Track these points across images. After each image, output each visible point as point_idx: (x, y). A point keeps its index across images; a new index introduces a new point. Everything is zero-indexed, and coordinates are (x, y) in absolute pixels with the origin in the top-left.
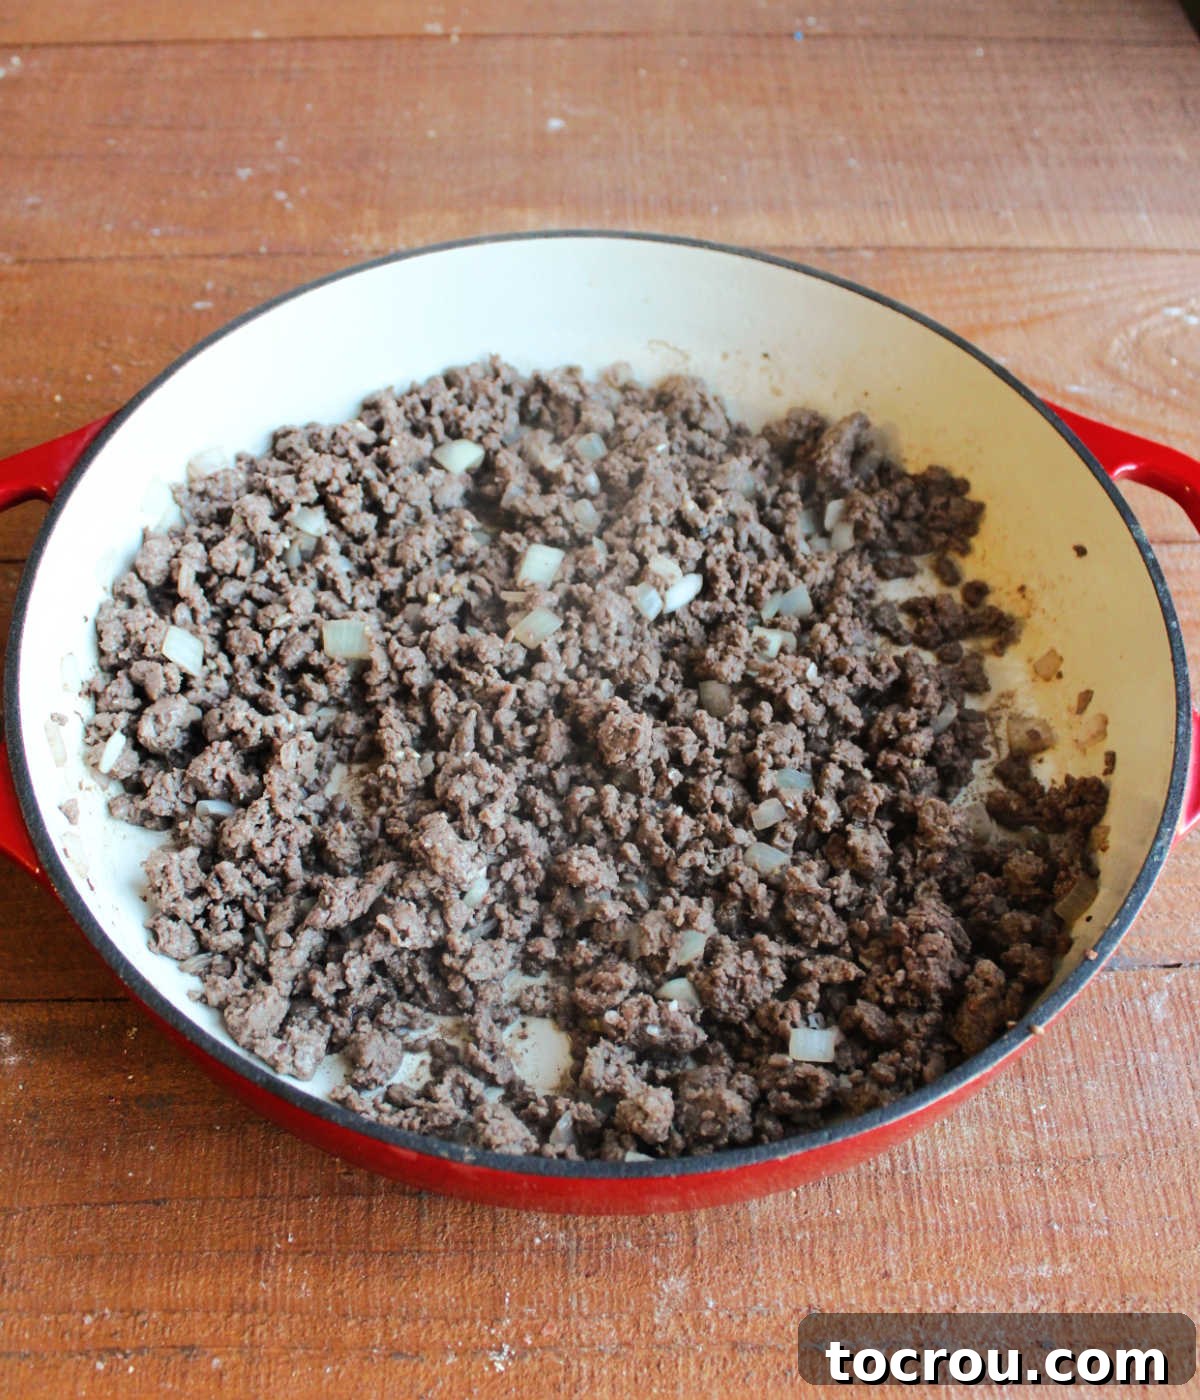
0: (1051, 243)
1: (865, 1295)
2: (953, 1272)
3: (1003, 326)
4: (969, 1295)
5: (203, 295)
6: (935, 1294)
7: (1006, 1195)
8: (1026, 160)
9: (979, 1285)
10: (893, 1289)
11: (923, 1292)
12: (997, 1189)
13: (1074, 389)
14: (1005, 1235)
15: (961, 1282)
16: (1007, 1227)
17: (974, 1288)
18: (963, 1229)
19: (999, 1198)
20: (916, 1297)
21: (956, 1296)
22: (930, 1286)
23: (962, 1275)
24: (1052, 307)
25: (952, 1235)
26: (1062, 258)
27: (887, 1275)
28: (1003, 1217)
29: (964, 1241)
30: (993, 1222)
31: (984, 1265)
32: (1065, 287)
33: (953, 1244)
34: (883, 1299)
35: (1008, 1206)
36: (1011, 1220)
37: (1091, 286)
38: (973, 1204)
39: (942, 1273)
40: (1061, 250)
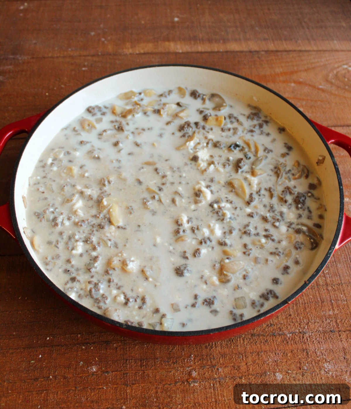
0: (311, 49)
1: (285, 321)
2: (307, 314)
3: (300, 71)
4: (312, 320)
5: (85, 66)
6: (303, 320)
7: (319, 294)
8: (303, 28)
9: (314, 317)
10: (292, 319)
11: (300, 319)
12: (317, 292)
13: (321, 87)
14: (320, 304)
15: (310, 317)
16: (320, 302)
17: (313, 318)
18: (309, 303)
19: (318, 295)
20: (298, 320)
21: (309, 320)
22: (302, 318)
23: (310, 315)
24: (313, 65)
25: (306, 305)
26: (314, 53)
27: (290, 315)
28: (319, 299)
29: (310, 306)
30: (316, 301)
31: (315, 312)
32: (316, 60)
33: (307, 307)
34: (290, 322)
35: (320, 297)
36: (321, 300)
37: (323, 60)
38: (311, 297)
39: (304, 314)
40: (314, 51)
